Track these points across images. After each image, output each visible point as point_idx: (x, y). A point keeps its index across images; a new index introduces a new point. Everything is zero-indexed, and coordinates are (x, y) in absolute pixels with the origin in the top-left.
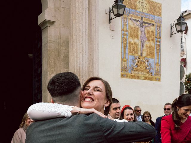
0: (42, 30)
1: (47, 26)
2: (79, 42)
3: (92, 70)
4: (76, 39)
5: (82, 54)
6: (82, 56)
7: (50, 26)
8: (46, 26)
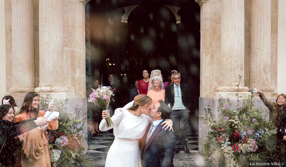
0: (200, 7)
1: (203, 3)
2: (230, 18)
3: (259, 47)
4: (226, 15)
5: (233, 31)
6: (233, 33)
7: (205, 2)
8: (201, 3)
